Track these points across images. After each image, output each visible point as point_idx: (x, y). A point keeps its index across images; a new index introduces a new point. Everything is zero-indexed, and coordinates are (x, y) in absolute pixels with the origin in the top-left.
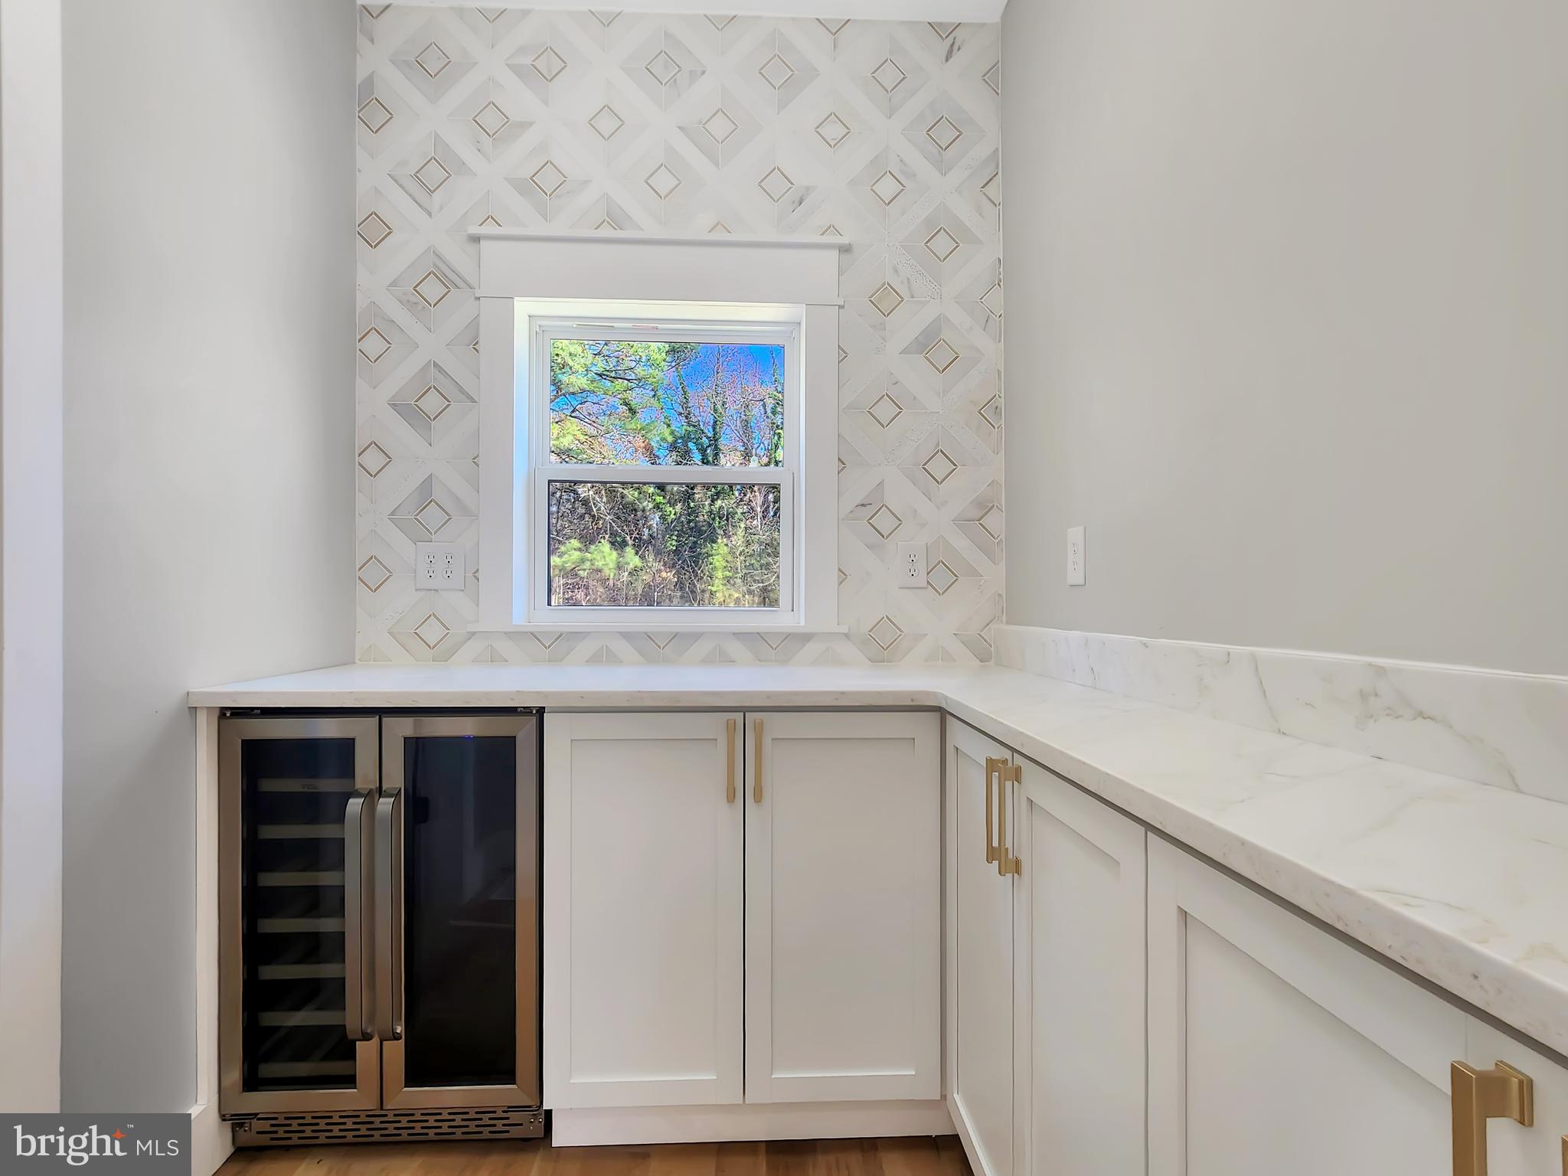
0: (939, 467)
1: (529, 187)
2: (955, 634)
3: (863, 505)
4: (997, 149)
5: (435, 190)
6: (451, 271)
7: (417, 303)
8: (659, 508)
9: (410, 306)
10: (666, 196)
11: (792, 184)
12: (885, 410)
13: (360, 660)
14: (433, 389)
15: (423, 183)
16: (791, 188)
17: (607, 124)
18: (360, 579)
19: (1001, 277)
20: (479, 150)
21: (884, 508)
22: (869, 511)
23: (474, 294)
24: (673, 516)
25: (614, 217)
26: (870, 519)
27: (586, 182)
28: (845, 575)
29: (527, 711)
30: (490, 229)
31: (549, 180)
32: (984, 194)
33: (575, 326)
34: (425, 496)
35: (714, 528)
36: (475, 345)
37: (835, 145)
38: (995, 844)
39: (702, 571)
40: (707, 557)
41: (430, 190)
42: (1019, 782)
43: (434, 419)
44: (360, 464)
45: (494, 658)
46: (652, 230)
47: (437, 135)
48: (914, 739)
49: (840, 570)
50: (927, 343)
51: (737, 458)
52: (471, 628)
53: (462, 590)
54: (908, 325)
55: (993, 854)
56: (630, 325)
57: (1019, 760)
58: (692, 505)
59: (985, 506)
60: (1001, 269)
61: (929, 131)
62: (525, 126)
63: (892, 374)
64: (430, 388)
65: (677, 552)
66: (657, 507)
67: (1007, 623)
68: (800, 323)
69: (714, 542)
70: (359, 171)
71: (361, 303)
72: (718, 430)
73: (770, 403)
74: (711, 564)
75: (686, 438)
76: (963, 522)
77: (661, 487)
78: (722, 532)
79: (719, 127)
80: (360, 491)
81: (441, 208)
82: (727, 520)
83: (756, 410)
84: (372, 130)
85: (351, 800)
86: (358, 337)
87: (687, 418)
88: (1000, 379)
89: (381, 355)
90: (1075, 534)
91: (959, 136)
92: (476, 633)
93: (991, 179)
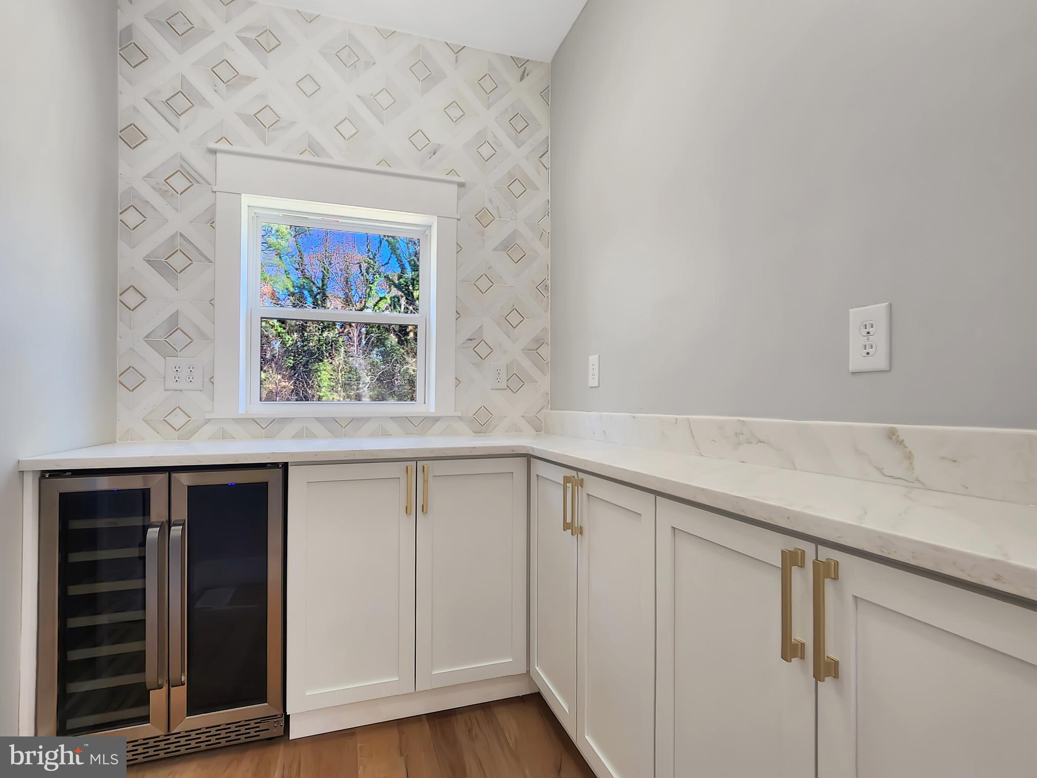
0: (514, 318)
1: (253, 120)
2: (522, 416)
3: (470, 340)
4: (548, 137)
5: (181, 114)
6: (193, 171)
7: (166, 191)
8: (279, 336)
9: (163, 193)
10: (349, 139)
11: (429, 141)
12: (484, 284)
13: (119, 440)
14: (179, 251)
15: (173, 109)
16: (428, 144)
17: (309, 87)
18: (120, 382)
19: (549, 210)
20: (216, 91)
21: (483, 341)
22: (474, 343)
23: (212, 189)
24: (290, 342)
25: (314, 147)
26: (474, 348)
27: (293, 123)
28: (460, 381)
29: (275, 465)
30: (223, 146)
31: (267, 118)
32: (540, 161)
33: (281, 215)
34: (173, 324)
35: (322, 351)
36: (212, 223)
37: (456, 121)
38: (569, 520)
39: (312, 382)
40: (316, 372)
41: (178, 114)
42: (582, 486)
43: (180, 272)
44: (121, 301)
45: (225, 436)
46: (338, 160)
47: (183, 77)
48: (513, 473)
49: (456, 378)
50: (508, 246)
51: (339, 303)
52: (208, 416)
53: (201, 391)
54: (497, 234)
55: (566, 526)
56: (320, 218)
57: (581, 475)
58: (306, 334)
59: (539, 342)
60: (549, 207)
61: (510, 120)
62: (250, 79)
63: (488, 262)
64: (177, 251)
65: (293, 368)
66: (279, 335)
67: (551, 409)
68: (430, 226)
69: (321, 361)
70: (121, 93)
71: (122, 187)
72: (325, 282)
73: (364, 266)
74: (319, 376)
75: (301, 288)
76: (527, 351)
77: (282, 321)
78: (328, 355)
79: (385, 99)
80: (120, 320)
81: (186, 127)
82: (331, 346)
83: (355, 269)
84: (131, 66)
85: (149, 530)
86: (120, 211)
87: (302, 272)
88: (548, 268)
89: (139, 225)
90: (593, 359)
91: (527, 126)
92: (211, 419)
93: (545, 154)
